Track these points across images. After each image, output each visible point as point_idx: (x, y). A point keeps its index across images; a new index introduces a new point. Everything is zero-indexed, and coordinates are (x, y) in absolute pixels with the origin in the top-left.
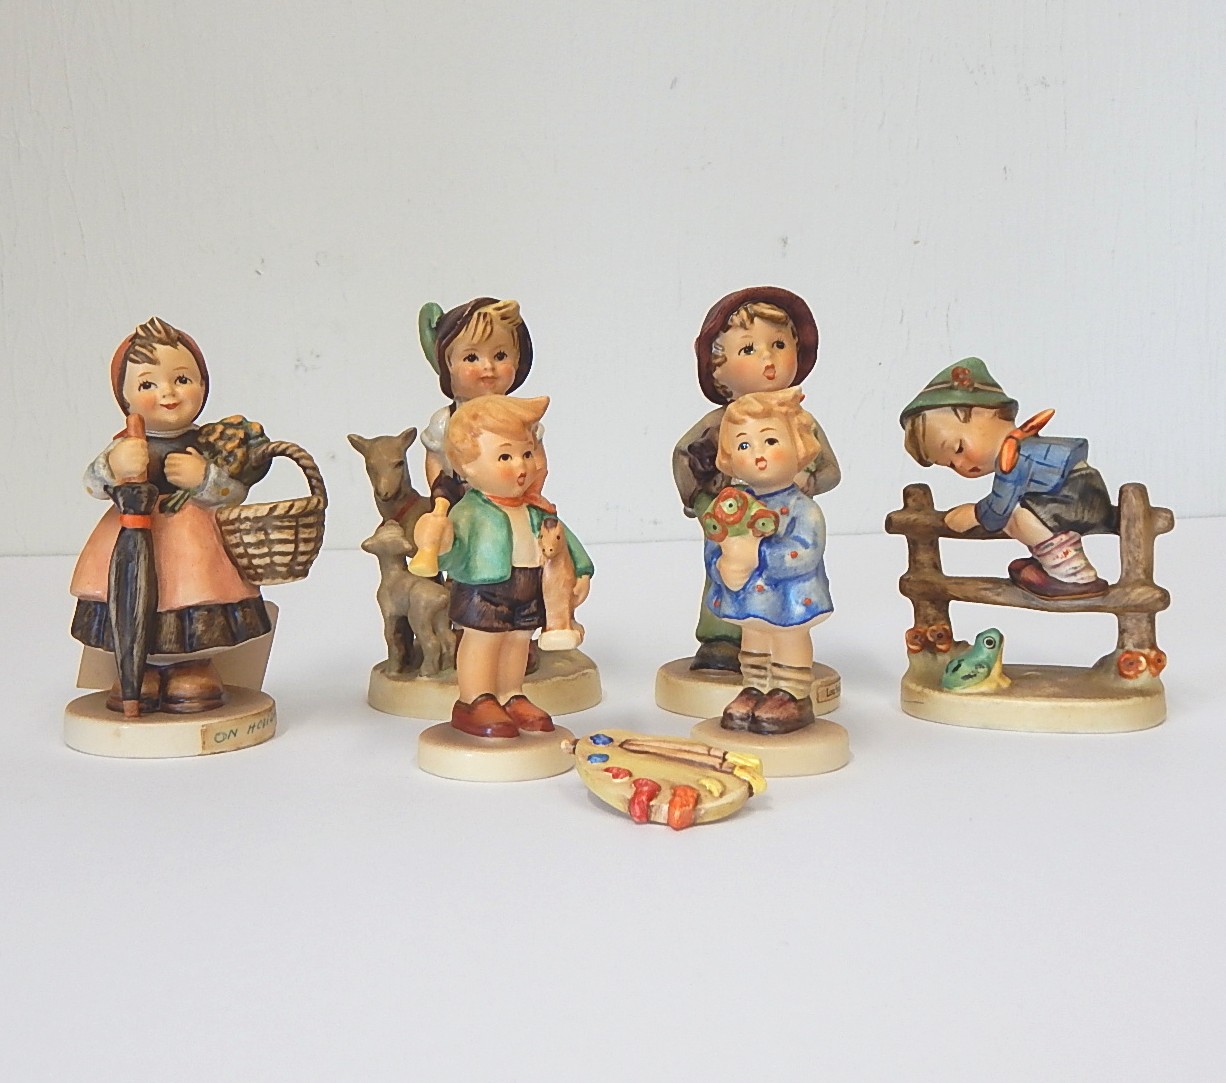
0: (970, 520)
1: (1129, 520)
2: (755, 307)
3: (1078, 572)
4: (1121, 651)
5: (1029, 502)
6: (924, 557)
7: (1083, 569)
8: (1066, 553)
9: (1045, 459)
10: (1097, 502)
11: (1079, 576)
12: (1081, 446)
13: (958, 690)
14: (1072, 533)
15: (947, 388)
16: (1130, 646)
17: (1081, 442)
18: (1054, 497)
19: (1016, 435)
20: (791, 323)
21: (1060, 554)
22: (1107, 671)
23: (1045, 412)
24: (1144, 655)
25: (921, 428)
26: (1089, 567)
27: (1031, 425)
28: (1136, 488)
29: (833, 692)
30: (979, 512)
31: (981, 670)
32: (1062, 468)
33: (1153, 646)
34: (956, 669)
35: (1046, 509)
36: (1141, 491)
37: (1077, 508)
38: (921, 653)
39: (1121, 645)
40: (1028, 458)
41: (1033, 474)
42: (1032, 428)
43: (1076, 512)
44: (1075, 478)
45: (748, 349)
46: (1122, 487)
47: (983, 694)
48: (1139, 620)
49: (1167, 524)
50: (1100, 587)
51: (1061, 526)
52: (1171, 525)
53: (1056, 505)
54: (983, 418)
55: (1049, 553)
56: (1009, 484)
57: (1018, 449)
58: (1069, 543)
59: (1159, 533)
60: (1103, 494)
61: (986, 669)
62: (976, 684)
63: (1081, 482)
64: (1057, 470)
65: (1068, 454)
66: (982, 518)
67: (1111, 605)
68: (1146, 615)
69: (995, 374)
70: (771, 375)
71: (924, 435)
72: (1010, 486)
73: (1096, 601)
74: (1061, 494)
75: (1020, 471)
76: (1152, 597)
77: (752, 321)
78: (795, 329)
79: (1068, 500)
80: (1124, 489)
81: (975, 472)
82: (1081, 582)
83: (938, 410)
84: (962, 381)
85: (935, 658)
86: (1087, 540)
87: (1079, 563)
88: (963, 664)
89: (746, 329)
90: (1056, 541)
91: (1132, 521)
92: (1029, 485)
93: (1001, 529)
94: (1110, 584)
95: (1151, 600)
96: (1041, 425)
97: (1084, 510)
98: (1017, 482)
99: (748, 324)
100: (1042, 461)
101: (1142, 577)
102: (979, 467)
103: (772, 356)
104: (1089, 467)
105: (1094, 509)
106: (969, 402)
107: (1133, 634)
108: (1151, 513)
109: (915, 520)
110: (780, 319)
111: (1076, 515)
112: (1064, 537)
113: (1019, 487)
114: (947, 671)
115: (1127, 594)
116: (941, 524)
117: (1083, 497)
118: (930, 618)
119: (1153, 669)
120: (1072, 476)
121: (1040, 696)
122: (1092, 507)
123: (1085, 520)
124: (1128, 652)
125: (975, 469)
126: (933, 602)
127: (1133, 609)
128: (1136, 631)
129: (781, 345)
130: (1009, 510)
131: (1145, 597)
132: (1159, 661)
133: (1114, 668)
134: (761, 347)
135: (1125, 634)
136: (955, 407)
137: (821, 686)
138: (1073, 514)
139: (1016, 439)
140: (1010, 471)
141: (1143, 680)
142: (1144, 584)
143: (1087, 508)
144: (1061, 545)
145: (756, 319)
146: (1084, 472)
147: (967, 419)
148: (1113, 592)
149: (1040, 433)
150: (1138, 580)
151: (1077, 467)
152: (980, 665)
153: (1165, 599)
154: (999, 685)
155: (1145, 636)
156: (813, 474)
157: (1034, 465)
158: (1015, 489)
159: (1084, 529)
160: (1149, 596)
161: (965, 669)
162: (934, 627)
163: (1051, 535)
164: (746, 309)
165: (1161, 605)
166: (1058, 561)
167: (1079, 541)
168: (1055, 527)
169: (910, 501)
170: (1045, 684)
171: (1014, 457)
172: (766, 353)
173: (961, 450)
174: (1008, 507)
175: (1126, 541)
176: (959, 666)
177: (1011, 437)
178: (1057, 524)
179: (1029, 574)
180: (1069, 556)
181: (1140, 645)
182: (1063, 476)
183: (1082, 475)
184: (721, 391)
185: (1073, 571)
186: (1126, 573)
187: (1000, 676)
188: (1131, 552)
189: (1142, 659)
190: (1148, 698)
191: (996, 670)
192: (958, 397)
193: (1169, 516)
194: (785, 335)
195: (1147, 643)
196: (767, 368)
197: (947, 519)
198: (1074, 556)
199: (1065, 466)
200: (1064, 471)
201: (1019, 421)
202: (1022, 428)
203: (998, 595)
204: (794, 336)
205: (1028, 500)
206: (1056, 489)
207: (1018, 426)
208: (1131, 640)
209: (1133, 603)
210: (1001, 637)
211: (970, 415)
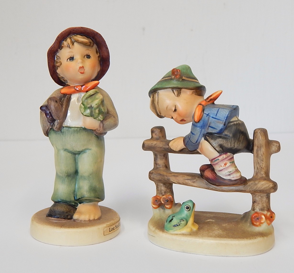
0: (181, 145)
1: (258, 147)
2: (75, 37)
3: (231, 174)
4: (253, 212)
5: (208, 138)
6: (161, 162)
7: (234, 173)
8: (225, 164)
9: (216, 116)
10: (242, 138)
11: (232, 176)
12: (235, 109)
13: (171, 232)
14: (229, 154)
15: (169, 79)
16: (257, 210)
17: (235, 107)
18: (220, 134)
19: (203, 103)
20: (95, 46)
21: (223, 164)
22: (246, 221)
23: (217, 92)
24: (264, 215)
25: (157, 99)
26: (237, 171)
27: (210, 98)
28: (262, 130)
29: (113, 229)
30: (185, 141)
31: (183, 222)
32: (224, 120)
33: (269, 210)
34: (171, 221)
35: (216, 142)
36: (264, 133)
37: (231, 141)
38: (158, 209)
39: (253, 209)
40: (208, 115)
41: (210, 123)
42: (211, 100)
43: (231, 143)
44: (231, 126)
45: (72, 59)
46: (255, 130)
47: (183, 235)
48: (261, 197)
49: (277, 149)
50: (243, 181)
51: (223, 150)
52: (279, 149)
53: (220, 139)
54: (187, 94)
55: (217, 164)
56: (198, 128)
57: (203, 110)
58: (227, 159)
59: (273, 153)
60: (244, 134)
61: (185, 222)
62: (180, 229)
63: (234, 128)
64: (222, 122)
65: (227, 114)
66: (186, 144)
67: (248, 190)
68: (265, 194)
69: (195, 73)
70: (82, 71)
71: (158, 103)
72: (198, 129)
73: (241, 187)
74: (224, 134)
75: (204, 122)
76: (268, 186)
77: (73, 44)
78: (98, 49)
79: (227, 137)
80: (256, 131)
81: (183, 121)
82: (233, 179)
83: (166, 90)
84: (176, 75)
85: (164, 212)
86: (237, 157)
87: (232, 169)
88: (174, 219)
89: (70, 48)
90: (221, 158)
91: (259, 147)
92: (208, 129)
93: (196, 150)
94: (247, 179)
95: (268, 188)
96: (215, 99)
97: (235, 142)
98: (203, 127)
99: (71, 46)
100: (215, 117)
101: (264, 175)
102: (185, 119)
103: (83, 62)
104: (238, 120)
105: (240, 141)
106: (179, 86)
107: (259, 204)
108: (269, 143)
109: (155, 144)
110: (86, 43)
111: (231, 145)
112: (224, 156)
113: (203, 130)
114: (167, 222)
115: (256, 184)
116: (167, 147)
117: (234, 136)
118: (163, 192)
119: (268, 222)
120: (229, 124)
121: (211, 236)
122: (239, 141)
123: (236, 147)
124: (256, 213)
125: (182, 120)
126: (164, 184)
127: (259, 192)
128: (260, 202)
129: (88, 57)
130: (198, 141)
131: (265, 186)
132: (271, 217)
133: (249, 220)
134: (78, 57)
135: (255, 204)
136: (173, 88)
137: (106, 227)
138: (229, 144)
139: (203, 105)
140: (199, 122)
141: (263, 227)
142: (265, 180)
143: (237, 141)
144: (223, 160)
145: (75, 44)
146: (235, 123)
147: (179, 94)
148: (250, 183)
149: (215, 102)
150: (262, 177)
151: (232, 120)
152: (182, 220)
153: (275, 187)
154: (192, 229)
155: (265, 205)
156: (102, 122)
157: (211, 118)
158: (201, 131)
159: (235, 151)
160: (267, 186)
161: (175, 222)
162: (164, 196)
163: (218, 154)
164: (70, 38)
165: (273, 190)
166: (221, 168)
167: (233, 157)
168: (220, 150)
169: (154, 135)
170: (216, 227)
171: (201, 115)
172: (80, 61)
173: (175, 110)
174: (198, 139)
175: (257, 157)
176: (172, 219)
177: (200, 104)
178: (221, 149)
179: (208, 174)
180: (227, 166)
181: (262, 210)
182: (225, 125)
183: (235, 124)
184: (62, 79)
185: (229, 173)
186: (256, 174)
187: (193, 224)
188: (258, 163)
189: (263, 217)
190: (265, 238)
191: (191, 221)
192: (175, 83)
193: (278, 145)
194: (92, 52)
195: (266, 208)
196: (80, 68)
197: (170, 144)
198: (230, 166)
199: (226, 120)
200: (225, 123)
201: (206, 96)
202: (206, 100)
203: (194, 182)
204: (97, 52)
205: (209, 136)
206: (221, 132)
207: (205, 99)
208: (258, 207)
209: (259, 189)
210: (194, 204)
211: (180, 92)
